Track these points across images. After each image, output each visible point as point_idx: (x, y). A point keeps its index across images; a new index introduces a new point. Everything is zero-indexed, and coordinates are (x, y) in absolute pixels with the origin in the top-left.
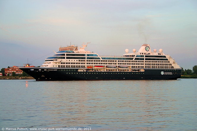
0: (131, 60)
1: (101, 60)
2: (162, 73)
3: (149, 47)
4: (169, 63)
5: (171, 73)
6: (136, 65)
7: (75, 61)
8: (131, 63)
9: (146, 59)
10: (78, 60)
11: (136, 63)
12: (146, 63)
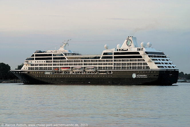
0: (98, 59)
1: (66, 60)
2: (134, 76)
3: (131, 41)
4: (144, 62)
5: (145, 76)
6: (103, 66)
7: (43, 62)
8: (98, 63)
9: (115, 57)
10: (45, 61)
11: (103, 63)
12: (115, 62)
